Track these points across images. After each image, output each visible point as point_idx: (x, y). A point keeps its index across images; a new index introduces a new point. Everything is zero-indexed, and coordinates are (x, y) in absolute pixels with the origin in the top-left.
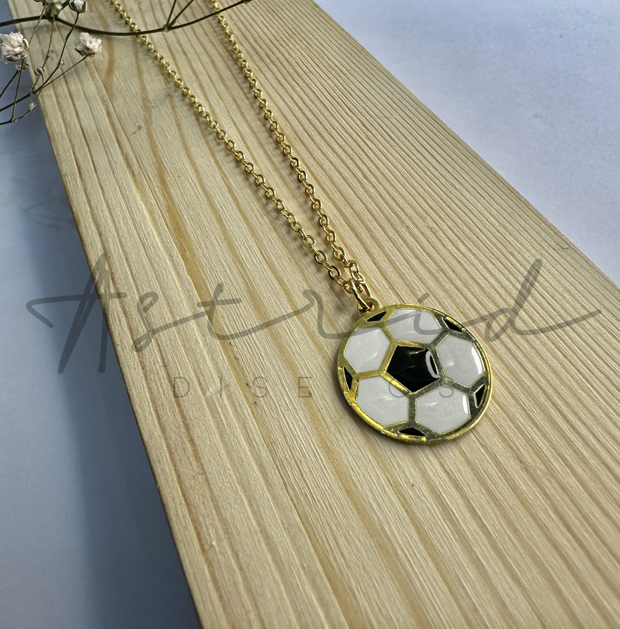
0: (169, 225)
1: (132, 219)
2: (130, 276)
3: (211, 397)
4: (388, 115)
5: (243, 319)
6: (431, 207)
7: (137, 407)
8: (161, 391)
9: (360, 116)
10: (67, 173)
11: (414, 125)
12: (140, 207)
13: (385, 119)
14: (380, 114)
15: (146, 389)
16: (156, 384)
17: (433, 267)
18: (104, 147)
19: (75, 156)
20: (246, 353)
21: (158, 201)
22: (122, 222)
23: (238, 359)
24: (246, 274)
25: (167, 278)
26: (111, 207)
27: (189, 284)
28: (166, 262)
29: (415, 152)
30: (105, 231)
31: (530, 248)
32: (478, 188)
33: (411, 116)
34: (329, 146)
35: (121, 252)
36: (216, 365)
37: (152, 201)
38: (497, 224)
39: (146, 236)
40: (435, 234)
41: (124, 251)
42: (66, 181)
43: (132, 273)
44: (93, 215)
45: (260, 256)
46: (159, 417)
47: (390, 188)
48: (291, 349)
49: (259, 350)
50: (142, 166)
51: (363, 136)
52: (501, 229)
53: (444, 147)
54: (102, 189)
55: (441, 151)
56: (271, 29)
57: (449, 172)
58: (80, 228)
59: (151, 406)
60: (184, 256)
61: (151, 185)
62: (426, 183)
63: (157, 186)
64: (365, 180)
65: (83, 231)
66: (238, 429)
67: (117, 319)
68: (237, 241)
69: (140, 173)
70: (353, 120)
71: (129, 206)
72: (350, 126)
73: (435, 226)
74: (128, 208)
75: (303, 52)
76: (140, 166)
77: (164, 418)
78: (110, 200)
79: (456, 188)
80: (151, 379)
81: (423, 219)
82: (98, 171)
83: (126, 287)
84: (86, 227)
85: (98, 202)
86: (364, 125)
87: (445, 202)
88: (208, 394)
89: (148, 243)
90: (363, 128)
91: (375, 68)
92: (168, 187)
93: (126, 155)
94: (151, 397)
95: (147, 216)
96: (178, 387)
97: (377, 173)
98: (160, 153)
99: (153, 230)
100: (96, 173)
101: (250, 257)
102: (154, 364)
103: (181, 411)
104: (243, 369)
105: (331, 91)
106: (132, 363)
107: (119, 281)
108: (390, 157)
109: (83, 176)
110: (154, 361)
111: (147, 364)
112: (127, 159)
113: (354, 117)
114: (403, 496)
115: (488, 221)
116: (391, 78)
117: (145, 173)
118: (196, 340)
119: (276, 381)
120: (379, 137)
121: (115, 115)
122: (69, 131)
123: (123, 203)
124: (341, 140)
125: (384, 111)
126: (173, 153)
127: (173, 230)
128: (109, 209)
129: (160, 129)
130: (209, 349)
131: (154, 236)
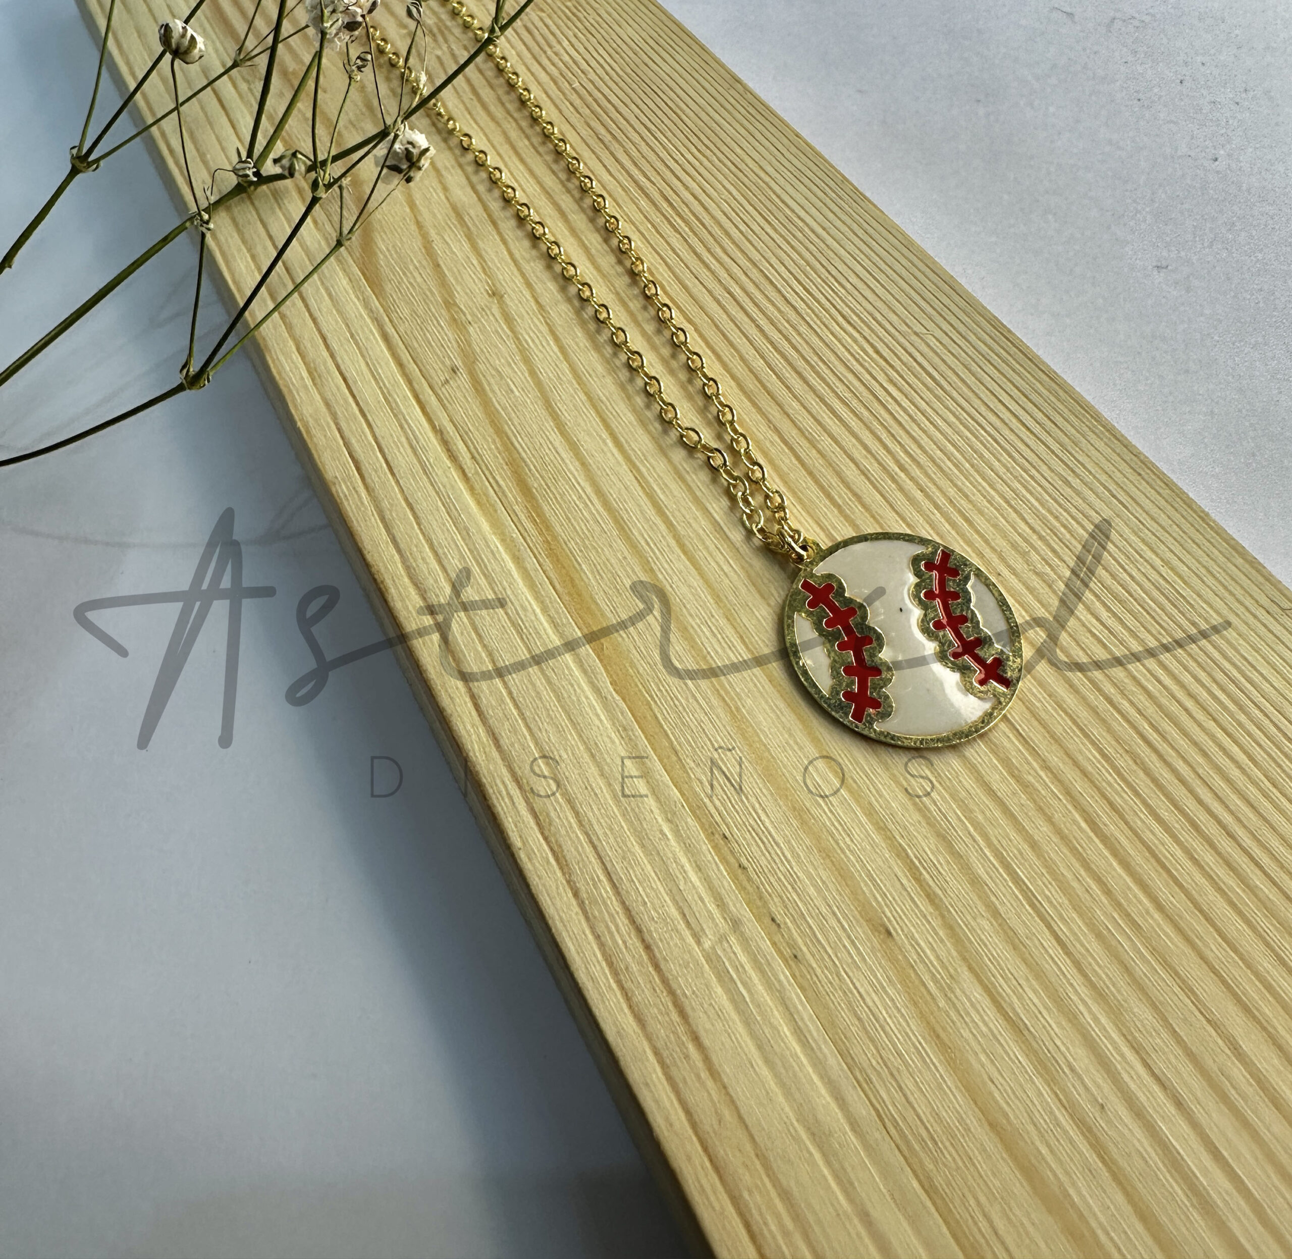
0: (558, 586)
1: (484, 575)
2: (508, 700)
3: (713, 948)
4: (919, 328)
6: (1035, 532)
7: (582, 975)
8: (620, 942)
9: (867, 332)
10: (336, 477)
11: (970, 351)
12: (495, 550)
13: (914, 338)
14: (904, 328)
15: (590, 937)
16: (607, 927)
18: (395, 416)
19: (342, 437)
20: (757, 854)
21: (525, 534)
23: (744, 868)
26: (440, 551)
27: (622, 714)
28: (568, 668)
29: (983, 409)
32: (1112, 487)
33: (961, 328)
34: (822, 400)
35: (480, 649)
36: (707, 881)
37: (514, 536)
38: (1158, 562)
39: (521, 614)
40: (1050, 587)
41: (485, 646)
42: (338, 495)
43: (510, 693)
44: (408, 568)
46: (627, 995)
47: (952, 492)
48: (838, 844)
49: (781, 849)
50: (478, 459)
51: (881, 378)
52: (1165, 572)
53: (1033, 396)
54: (412, 509)
55: (1029, 407)
56: (659, 135)
57: (1053, 452)
58: (390, 599)
59: (607, 971)
60: (599, 652)
61: (503, 499)
62: (1016, 477)
64: (902, 475)
66: (776, 1013)
67: (504, 793)
68: (691, 615)
69: (477, 473)
70: (855, 341)
71: (472, 547)
72: (852, 355)
73: (1048, 570)
74: (470, 551)
75: (731, 188)
76: (473, 457)
77: (638, 997)
78: (433, 537)
79: (1071, 487)
80: (595, 917)
81: (1024, 555)
82: (395, 471)
83: (507, 725)
84: (400, 596)
86: (877, 352)
87: (1056, 518)
88: (707, 944)
89: (526, 628)
90: (879, 360)
92: (537, 501)
93: (442, 433)
94: (604, 954)
95: (511, 565)
96: (649, 931)
97: (922, 459)
98: (506, 427)
99: (529, 598)
100: (393, 474)
102: (595, 885)
103: (665, 981)
104: (758, 888)
105: (802, 277)
106: (554, 887)
107: (491, 712)
108: (940, 422)
109: (369, 480)
110: (593, 879)
111: (581, 885)
112: (445, 443)
113: (856, 335)
114: (1090, 1130)
115: (1141, 556)
116: (910, 246)
117: (487, 473)
118: (661, 832)
119: (824, 910)
120: (912, 380)
121: (400, 343)
122: (318, 381)
123: (461, 542)
124: (841, 387)
125: (910, 320)
126: (530, 426)
127: (566, 598)
128: (436, 554)
129: (494, 372)
130: (689, 849)
131: (534, 611)
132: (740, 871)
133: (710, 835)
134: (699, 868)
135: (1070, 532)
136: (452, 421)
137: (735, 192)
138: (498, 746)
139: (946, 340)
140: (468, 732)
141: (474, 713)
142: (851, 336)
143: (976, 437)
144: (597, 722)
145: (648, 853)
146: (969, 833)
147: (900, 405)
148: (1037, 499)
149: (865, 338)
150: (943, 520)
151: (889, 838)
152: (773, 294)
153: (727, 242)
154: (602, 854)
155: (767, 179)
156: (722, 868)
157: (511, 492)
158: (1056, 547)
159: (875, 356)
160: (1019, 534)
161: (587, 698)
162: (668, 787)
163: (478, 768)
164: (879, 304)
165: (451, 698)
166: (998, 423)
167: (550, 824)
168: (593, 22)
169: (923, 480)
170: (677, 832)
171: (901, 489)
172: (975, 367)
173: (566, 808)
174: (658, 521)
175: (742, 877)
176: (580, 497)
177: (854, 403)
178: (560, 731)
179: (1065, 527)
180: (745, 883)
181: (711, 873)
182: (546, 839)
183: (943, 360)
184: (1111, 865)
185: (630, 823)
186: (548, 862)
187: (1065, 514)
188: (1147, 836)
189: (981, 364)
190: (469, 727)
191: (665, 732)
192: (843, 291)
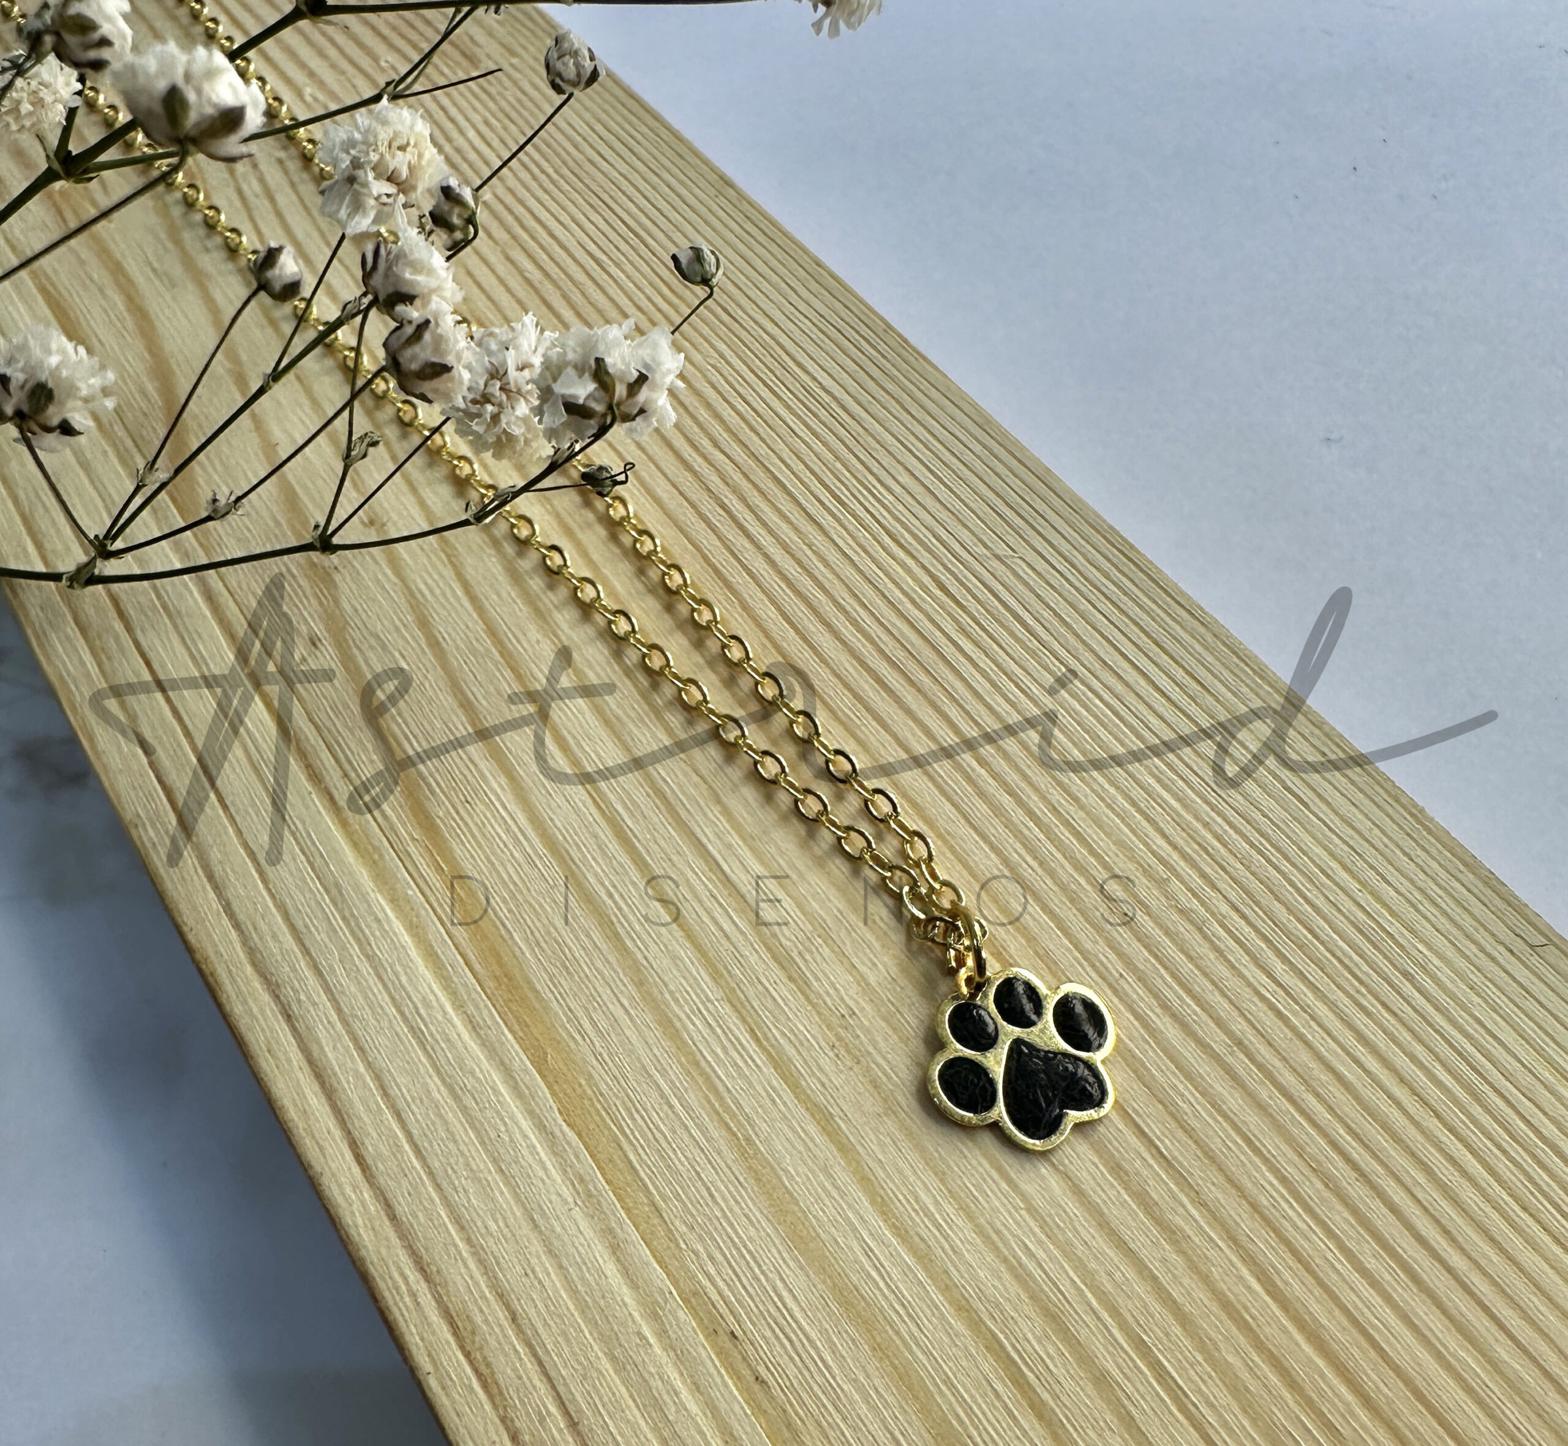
0: (477, 967)
1: (368, 957)
2: (407, 1147)
4: (1002, 550)
5: (749, 1252)
6: (1175, 847)
9: (926, 558)
10: (138, 816)
11: (1076, 579)
12: (381, 916)
13: (996, 564)
14: (980, 550)
17: (1218, 1040)
20: (783, 1359)
21: (426, 889)
22: (339, 970)
23: (763, 1382)
24: (727, 1110)
25: (512, 1141)
26: (299, 924)
27: (577, 1157)
28: (496, 1091)
29: (1097, 666)
30: (299, 1001)
31: (1450, 953)
33: (1064, 547)
34: (863, 663)
35: (362, 1069)
36: (711, 1407)
37: (410, 892)
38: (1354, 886)
39: (422, 1011)
40: (1200, 930)
41: (369, 1065)
42: (143, 843)
43: (409, 1136)
44: (252, 953)
45: (752, 1047)
48: (899, 1335)
49: (816, 1348)
50: (353, 775)
51: (948, 625)
52: (1363, 898)
53: (1169, 644)
54: (256, 859)
55: (1164, 660)
56: (613, 270)
58: (223, 999)
60: (540, 1063)
63: (413, 839)
64: (984, 773)
65: (237, 1009)
67: (404, 1288)
68: (676, 1001)
70: (910, 572)
71: (347, 913)
72: (906, 594)
73: (1196, 904)
74: (344, 918)
75: (722, 347)
76: (346, 775)
78: (289, 901)
81: (1161, 883)
82: (229, 802)
83: (405, 1183)
84: (239, 993)
85: (256, 909)
86: (944, 589)
87: (1206, 825)
89: (432, 1035)
90: (944, 598)
91: (934, 394)
93: (297, 740)
95: (406, 939)
98: (394, 727)
99: (435, 987)
100: (226, 807)
101: (726, 1052)
102: (542, 1420)
104: (785, 1411)
106: (481, 1428)
107: (380, 1166)
110: (540, 1413)
111: (521, 1423)
112: (303, 754)
113: (910, 562)
116: (985, 424)
118: (640, 1334)
120: (994, 627)
121: (231, 603)
124: (891, 643)
125: (988, 537)
126: (431, 723)
127: (491, 984)
128: (293, 928)
129: (373, 642)
130: (681, 1357)
131: (442, 1007)
132: (756, 1387)
133: (712, 1333)
134: (697, 1388)
135: (1225, 845)
136: (311, 720)
137: (728, 353)
138: (393, 1218)
139: (1041, 565)
140: (347, 1199)
141: (356, 1170)
142: (903, 565)
143: (1088, 710)
144: (541, 1173)
145: (620, 1367)
146: (1092, 1309)
147: (975, 665)
148: (1179, 800)
149: (924, 567)
150: (1041, 836)
151: (976, 1324)
152: (786, 506)
153: (717, 429)
154: (553, 1374)
155: (775, 331)
156: (730, 1382)
157: (404, 825)
158: (1208, 870)
159: (938, 592)
160: (1153, 853)
161: (525, 1137)
162: (647, 1264)
163: (363, 1252)
164: (943, 515)
165: (321, 1148)
166: (1119, 688)
167: (473, 1333)
168: (513, 101)
169: (1013, 777)
170: (662, 1334)
171: (981, 794)
172: (1084, 605)
173: (496, 1306)
174: (624, 859)
175: (760, 1395)
176: (508, 830)
177: (911, 667)
178: (485, 1191)
179: (1218, 838)
180: (766, 1405)
181: (715, 1394)
182: (467, 1355)
183: (1038, 596)
184: (1298, 1345)
185: (592, 1323)
186: (471, 1389)
187: (1219, 820)
188: (1348, 1297)
189: (1092, 598)
190: (348, 1190)
191: (641, 1180)
192: (891, 498)
